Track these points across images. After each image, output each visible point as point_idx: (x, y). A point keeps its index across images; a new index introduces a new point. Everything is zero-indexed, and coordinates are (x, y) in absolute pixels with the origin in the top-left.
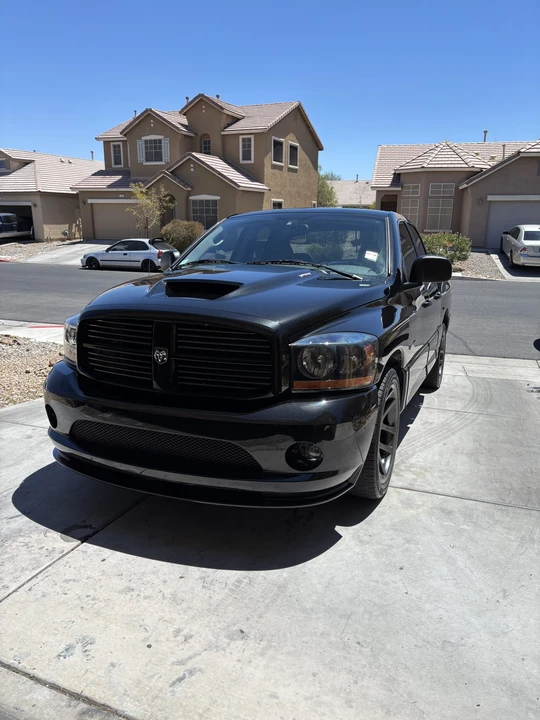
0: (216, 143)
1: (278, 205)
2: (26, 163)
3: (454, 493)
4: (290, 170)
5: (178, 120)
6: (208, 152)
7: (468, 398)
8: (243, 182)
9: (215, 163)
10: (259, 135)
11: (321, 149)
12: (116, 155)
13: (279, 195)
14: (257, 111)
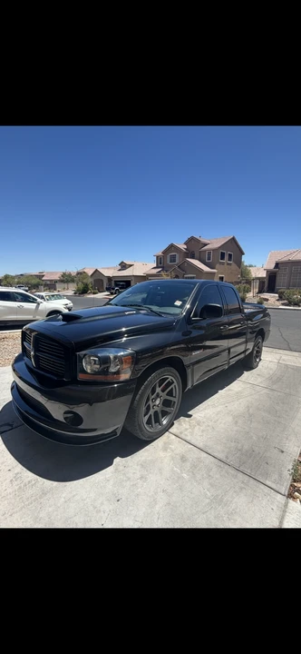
0: (197, 255)
1: (221, 279)
2: (131, 265)
3: (201, 445)
4: (228, 264)
5: (183, 247)
6: (193, 258)
7: (267, 376)
8: (206, 269)
9: (196, 262)
10: (213, 250)
11: (243, 254)
12: (160, 262)
13: (222, 273)
14: (214, 240)
